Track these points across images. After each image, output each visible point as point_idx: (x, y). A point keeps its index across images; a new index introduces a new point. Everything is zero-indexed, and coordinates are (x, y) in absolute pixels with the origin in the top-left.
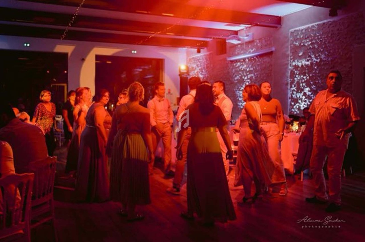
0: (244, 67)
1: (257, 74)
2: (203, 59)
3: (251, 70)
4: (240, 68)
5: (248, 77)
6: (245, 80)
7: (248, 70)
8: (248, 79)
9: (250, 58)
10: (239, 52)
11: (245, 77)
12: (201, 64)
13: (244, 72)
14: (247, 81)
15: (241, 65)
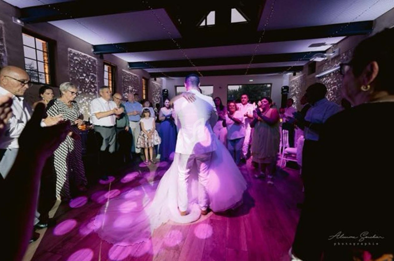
0: (329, 81)
1: (340, 85)
2: (299, 80)
3: (335, 83)
4: (325, 82)
5: (331, 89)
6: (328, 92)
7: (332, 82)
8: (331, 90)
9: (335, 72)
10: (326, 68)
11: (329, 89)
12: (297, 84)
13: (329, 85)
14: (330, 92)
15: (326, 80)
